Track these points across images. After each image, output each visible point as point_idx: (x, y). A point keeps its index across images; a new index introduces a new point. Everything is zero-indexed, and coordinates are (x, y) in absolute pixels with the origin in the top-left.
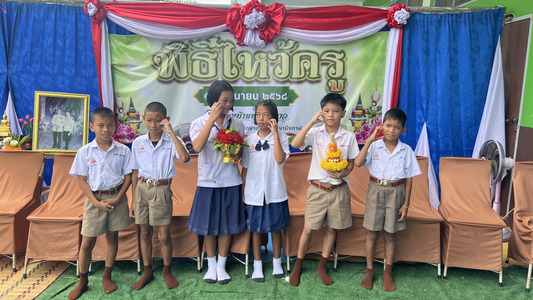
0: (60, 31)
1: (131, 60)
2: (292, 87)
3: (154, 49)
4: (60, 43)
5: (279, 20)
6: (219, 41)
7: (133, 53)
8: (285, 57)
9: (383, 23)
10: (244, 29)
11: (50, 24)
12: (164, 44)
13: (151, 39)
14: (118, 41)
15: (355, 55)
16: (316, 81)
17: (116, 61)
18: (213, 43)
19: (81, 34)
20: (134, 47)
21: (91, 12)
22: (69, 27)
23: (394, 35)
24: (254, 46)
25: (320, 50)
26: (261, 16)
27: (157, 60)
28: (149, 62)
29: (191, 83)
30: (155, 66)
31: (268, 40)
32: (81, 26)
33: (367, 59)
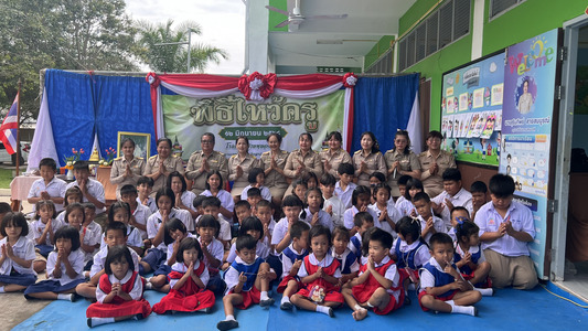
0: (129, 94)
1: (176, 111)
2: (283, 127)
3: (191, 103)
4: (129, 101)
5: (272, 84)
6: (234, 97)
7: (178, 107)
8: (278, 107)
9: (340, 85)
10: (250, 90)
11: (123, 89)
12: (198, 101)
13: (188, 97)
14: (167, 99)
15: (323, 105)
16: (299, 123)
17: (167, 112)
18: (230, 99)
19: (143, 95)
20: (178, 103)
21: (151, 82)
22: (135, 91)
23: (348, 93)
24: (257, 100)
25: (300, 103)
26: (260, 82)
27: (193, 111)
28: (188, 112)
29: (216, 125)
30: (192, 115)
31: (266, 97)
32: (143, 90)
33: (331, 108)
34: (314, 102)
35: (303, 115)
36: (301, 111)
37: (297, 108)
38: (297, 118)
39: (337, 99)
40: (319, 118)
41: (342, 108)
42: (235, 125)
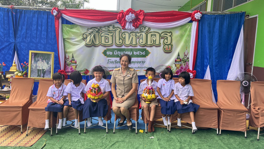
0: (40, 23)
1: (73, 36)
2: (148, 49)
3: (83, 31)
5: (141, 17)
6: (114, 27)
8: (144, 34)
9: (189, 19)
10: (126, 22)
11: (35, 19)
12: (88, 29)
13: (82, 26)
14: (66, 28)
17: (66, 37)
18: (111, 28)
19: (50, 24)
20: (74, 30)
21: (55, 14)
22: (44, 21)
23: (194, 25)
24: (130, 30)
25: (160, 32)
26: (133, 16)
27: (85, 36)
28: (81, 37)
29: (100, 47)
30: (84, 39)
32: (49, 20)
33: (182, 36)
34: (170, 31)
35: (162, 40)
36: (161, 37)
37: (158, 35)
38: (157, 43)
39: (186, 29)
40: (173, 43)
41: (189, 36)
42: (114, 47)
